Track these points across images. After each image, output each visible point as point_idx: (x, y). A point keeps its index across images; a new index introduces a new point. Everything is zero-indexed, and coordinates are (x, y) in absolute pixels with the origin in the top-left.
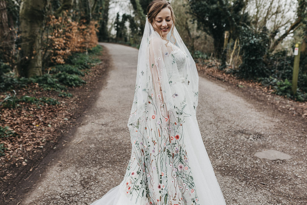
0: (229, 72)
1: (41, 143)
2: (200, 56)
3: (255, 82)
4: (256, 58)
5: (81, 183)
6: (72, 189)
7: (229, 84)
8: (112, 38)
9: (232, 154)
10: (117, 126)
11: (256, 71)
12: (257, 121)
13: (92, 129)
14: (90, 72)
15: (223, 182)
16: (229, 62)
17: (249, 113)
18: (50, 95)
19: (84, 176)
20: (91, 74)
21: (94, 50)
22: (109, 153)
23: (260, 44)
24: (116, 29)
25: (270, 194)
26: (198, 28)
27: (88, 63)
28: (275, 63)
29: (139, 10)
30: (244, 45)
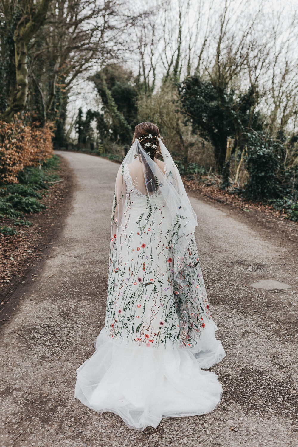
0: (233, 192)
1: (6, 277)
2: (196, 170)
3: (265, 205)
4: (266, 173)
5: (60, 315)
6: (51, 320)
7: (231, 208)
8: (72, 145)
9: (226, 284)
10: (92, 258)
11: (266, 191)
12: (261, 251)
13: (64, 261)
14: (48, 193)
15: (213, 310)
16: (235, 178)
17: (252, 242)
18: (3, 223)
19: (62, 309)
20: (50, 196)
21: (49, 163)
22: (87, 286)
23: (271, 156)
24: (77, 132)
25: (259, 320)
26: (194, 132)
27: (44, 181)
28: (291, 181)
29: (112, 106)
30: (251, 158)
